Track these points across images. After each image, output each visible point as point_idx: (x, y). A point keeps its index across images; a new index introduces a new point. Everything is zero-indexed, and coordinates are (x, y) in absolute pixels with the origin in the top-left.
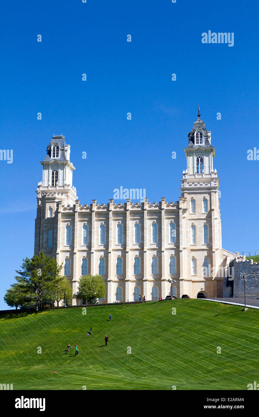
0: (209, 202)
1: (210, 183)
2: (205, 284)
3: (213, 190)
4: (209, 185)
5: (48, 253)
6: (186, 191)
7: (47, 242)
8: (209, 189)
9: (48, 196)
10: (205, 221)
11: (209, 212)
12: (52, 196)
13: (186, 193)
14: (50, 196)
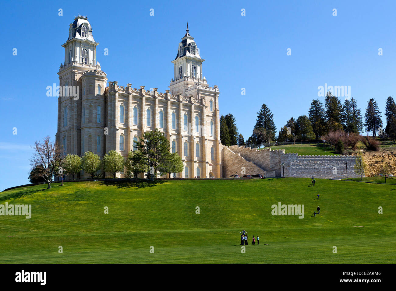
0: (214, 103)
1: (215, 89)
2: (212, 168)
3: (217, 95)
4: (214, 91)
5: (99, 128)
6: (201, 92)
7: (96, 118)
8: (215, 93)
9: (97, 73)
10: (212, 118)
11: (214, 111)
12: (101, 75)
13: (200, 93)
14: (99, 74)
